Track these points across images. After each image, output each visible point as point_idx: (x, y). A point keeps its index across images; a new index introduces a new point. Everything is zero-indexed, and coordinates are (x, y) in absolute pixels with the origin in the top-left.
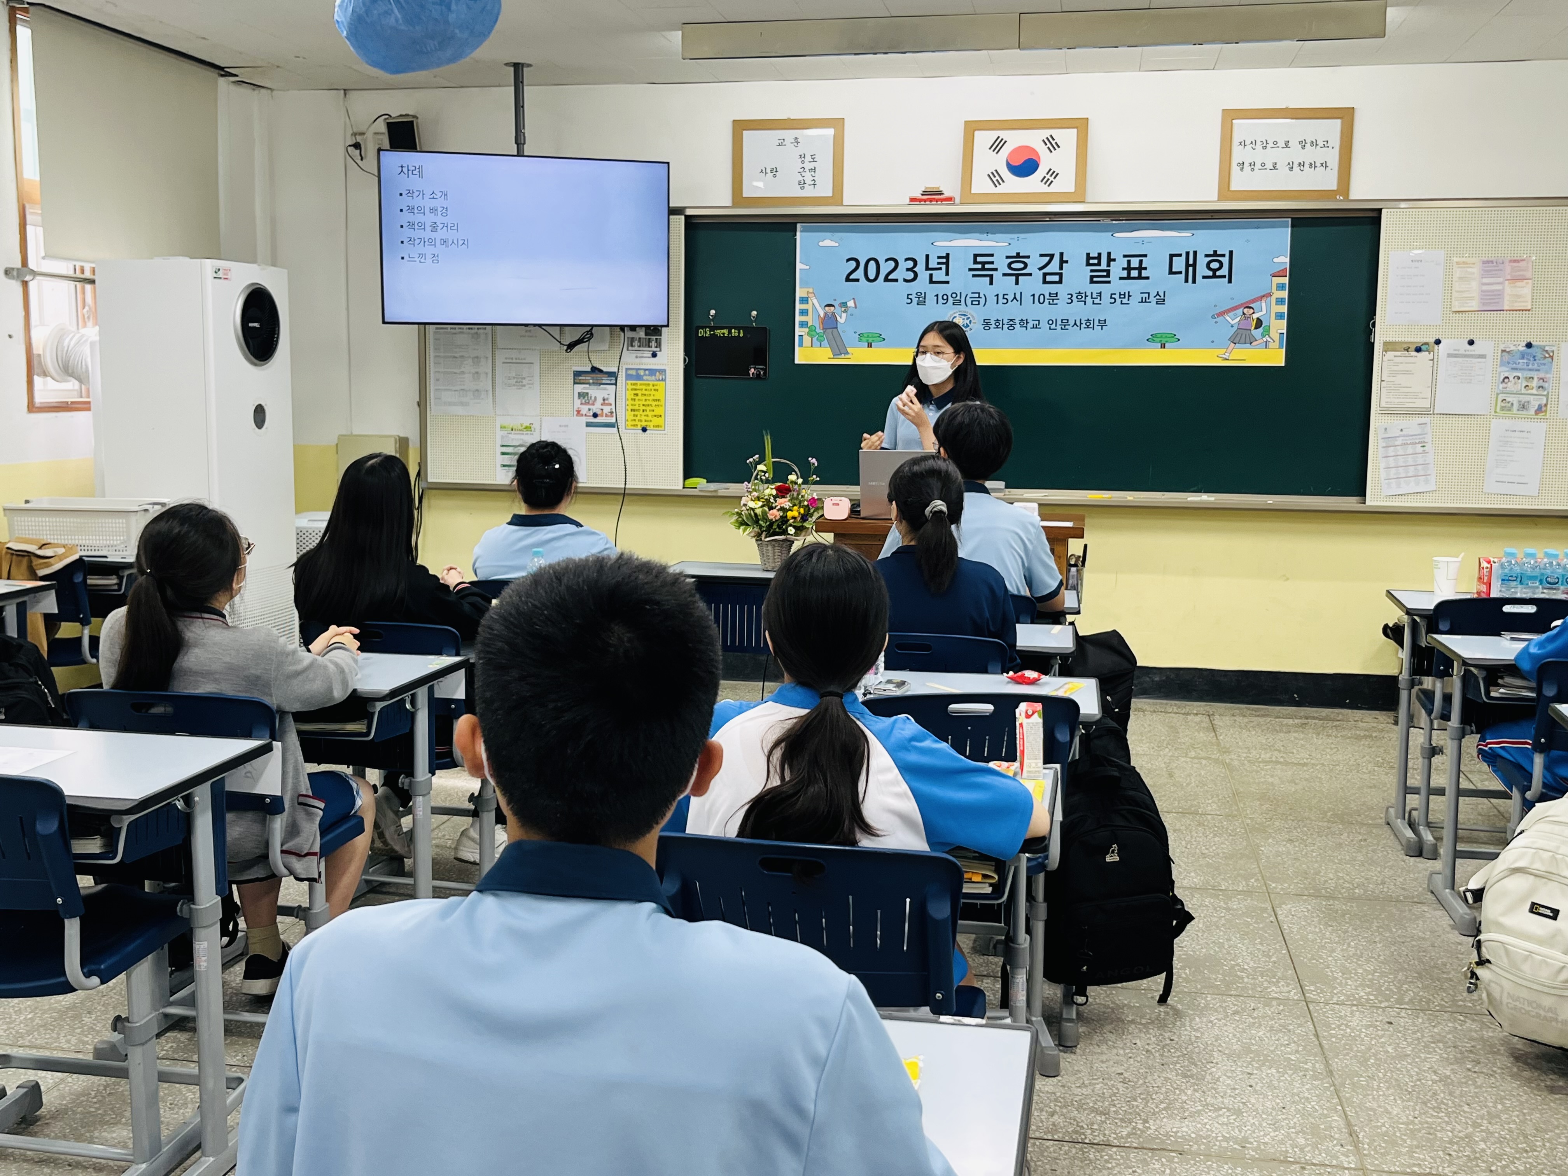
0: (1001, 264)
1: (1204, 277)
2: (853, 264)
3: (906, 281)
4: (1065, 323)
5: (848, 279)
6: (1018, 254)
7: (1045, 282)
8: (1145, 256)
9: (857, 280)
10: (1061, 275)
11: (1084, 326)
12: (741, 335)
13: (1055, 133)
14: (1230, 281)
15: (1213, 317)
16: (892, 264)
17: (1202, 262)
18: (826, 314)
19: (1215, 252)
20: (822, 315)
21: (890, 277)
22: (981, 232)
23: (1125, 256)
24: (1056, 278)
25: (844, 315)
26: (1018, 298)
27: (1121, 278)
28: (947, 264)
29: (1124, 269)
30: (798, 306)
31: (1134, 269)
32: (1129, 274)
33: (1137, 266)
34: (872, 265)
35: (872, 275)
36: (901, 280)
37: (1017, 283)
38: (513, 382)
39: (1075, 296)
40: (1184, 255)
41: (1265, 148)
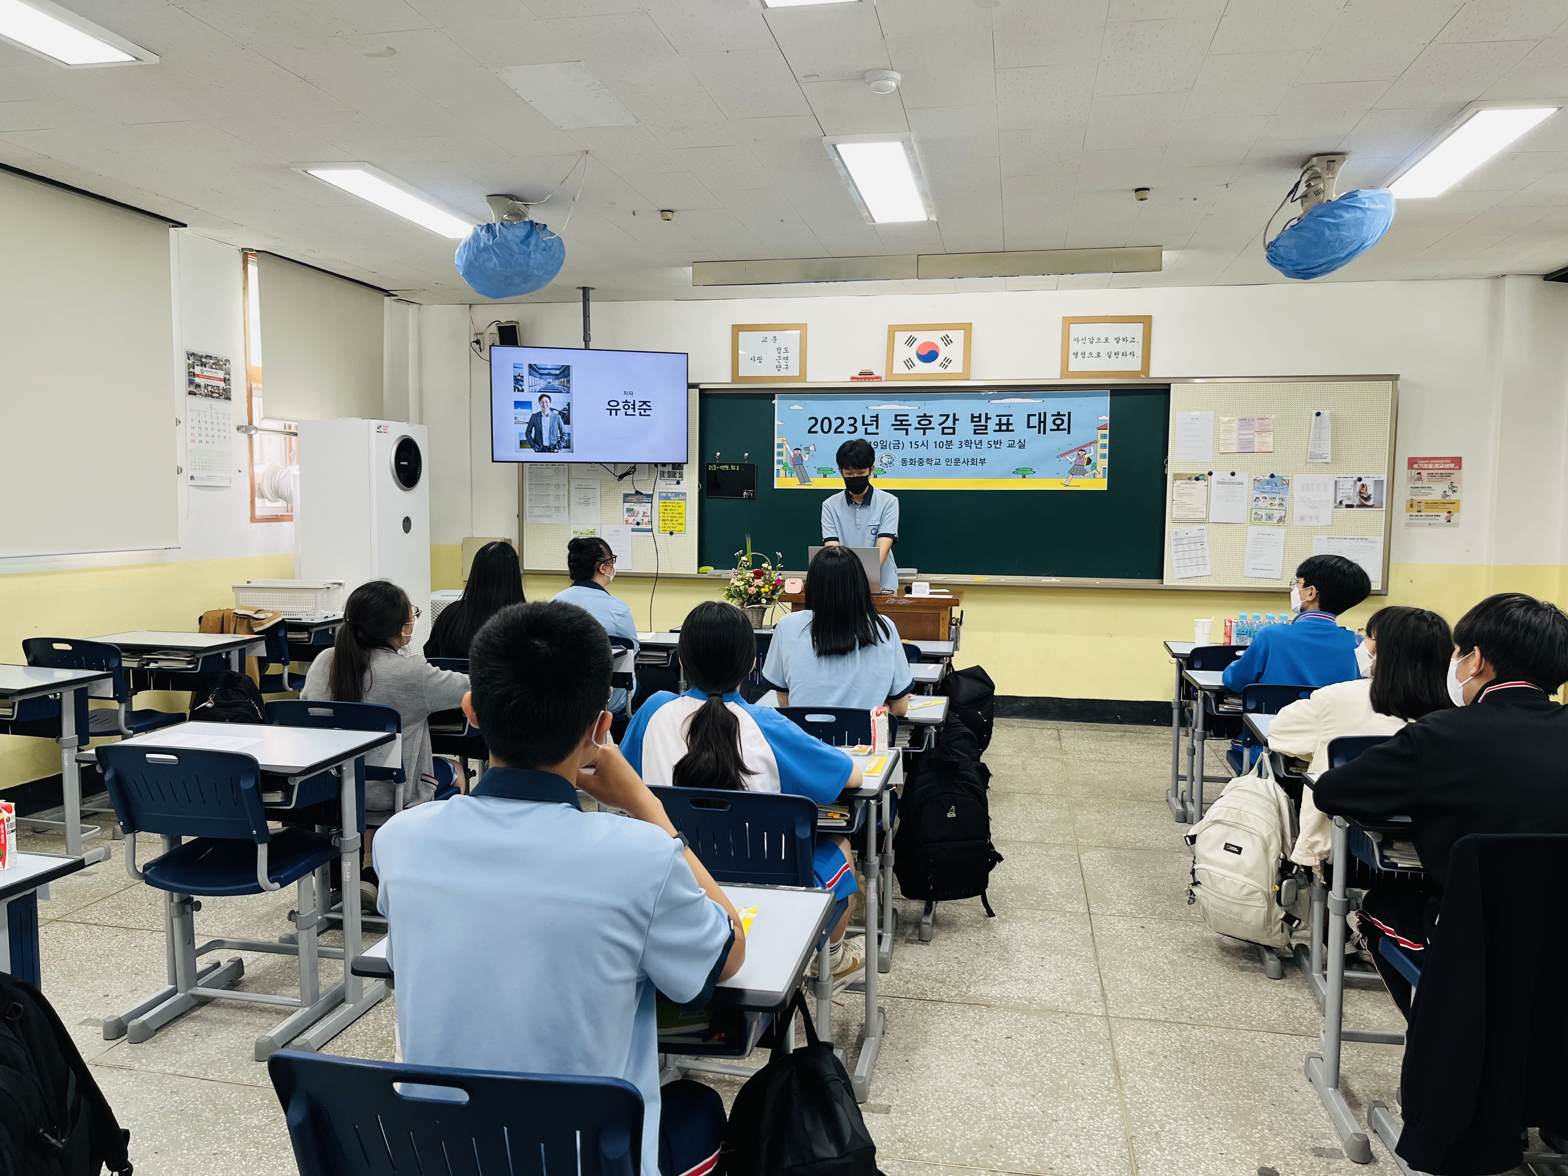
0: (914, 421)
1: (1051, 430)
2: (813, 421)
3: (849, 432)
4: (957, 461)
5: (810, 432)
6: (925, 414)
7: (943, 433)
8: (1011, 416)
9: (816, 432)
10: (954, 429)
11: (970, 463)
12: (738, 469)
13: (949, 333)
14: (1069, 433)
15: (1058, 457)
16: (840, 421)
17: (1050, 420)
18: (795, 455)
19: (1059, 413)
20: (792, 455)
21: (838, 430)
22: (900, 400)
23: (997, 416)
24: (951, 431)
25: (807, 456)
26: (926, 444)
27: (995, 431)
28: (877, 421)
29: (997, 424)
30: (776, 450)
31: (1004, 424)
32: (1000, 428)
33: (1006, 422)
34: (826, 422)
35: (826, 430)
36: (846, 432)
37: (924, 434)
38: (582, 501)
39: (964, 443)
40: (1037, 415)
41: (1092, 343)
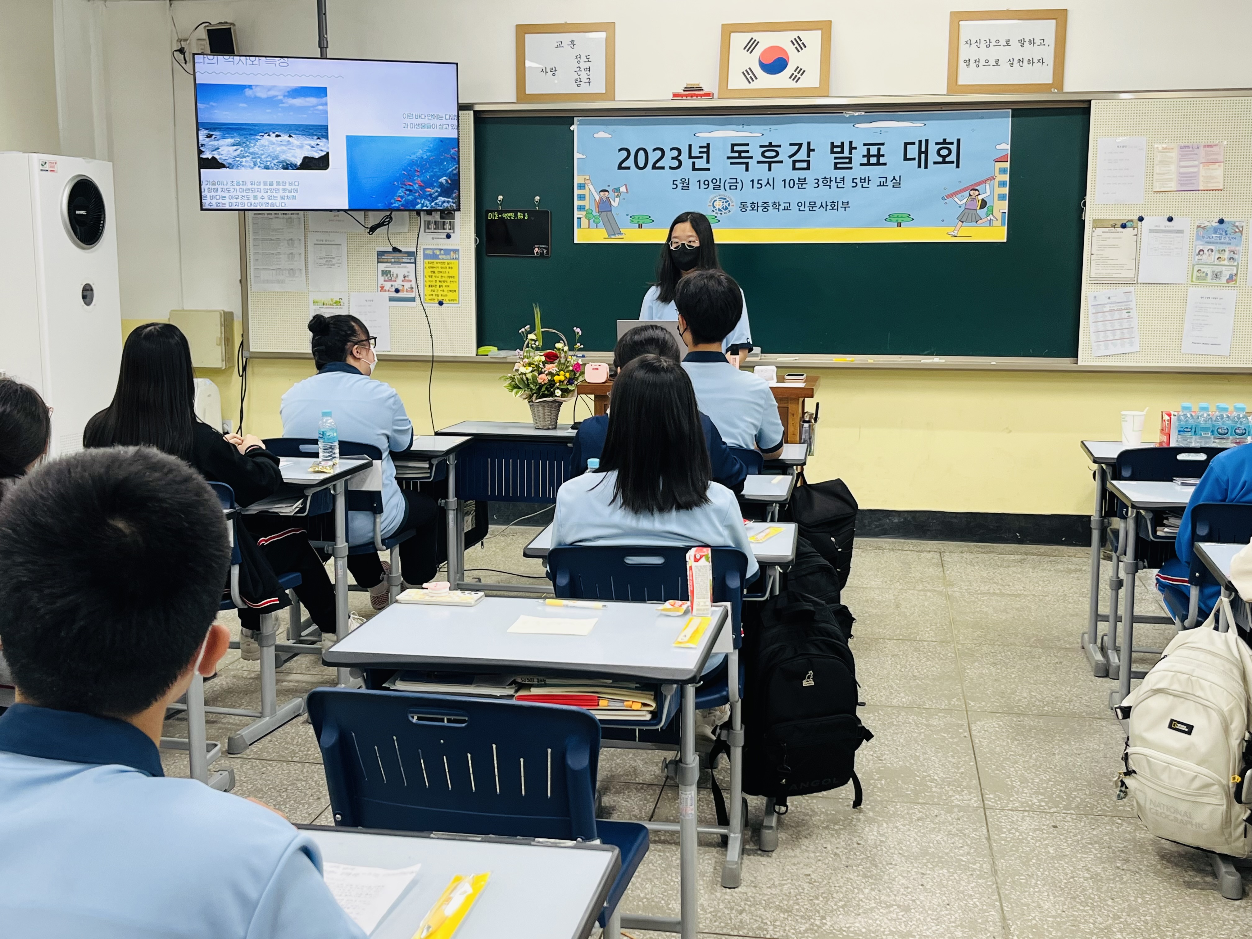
0: (756, 152)
1: (935, 163)
2: (625, 154)
3: (671, 168)
4: (813, 205)
5: (620, 167)
6: (770, 143)
7: (794, 168)
8: (883, 144)
9: (629, 168)
10: (808, 162)
11: (829, 207)
12: (526, 218)
13: (802, 34)
14: (958, 166)
15: (943, 198)
16: (659, 153)
17: (933, 149)
18: (601, 198)
19: (945, 140)
20: (597, 198)
21: (657, 165)
22: (738, 125)
23: (865, 145)
24: (804, 165)
25: (617, 199)
26: (771, 183)
27: (862, 165)
28: (708, 153)
29: (864, 156)
30: (576, 192)
31: (873, 156)
32: (869, 160)
33: (876, 153)
34: (641, 155)
35: (641, 164)
36: (667, 168)
37: (770, 170)
38: (324, 261)
39: (821, 180)
40: (917, 143)
41: (988, 46)
